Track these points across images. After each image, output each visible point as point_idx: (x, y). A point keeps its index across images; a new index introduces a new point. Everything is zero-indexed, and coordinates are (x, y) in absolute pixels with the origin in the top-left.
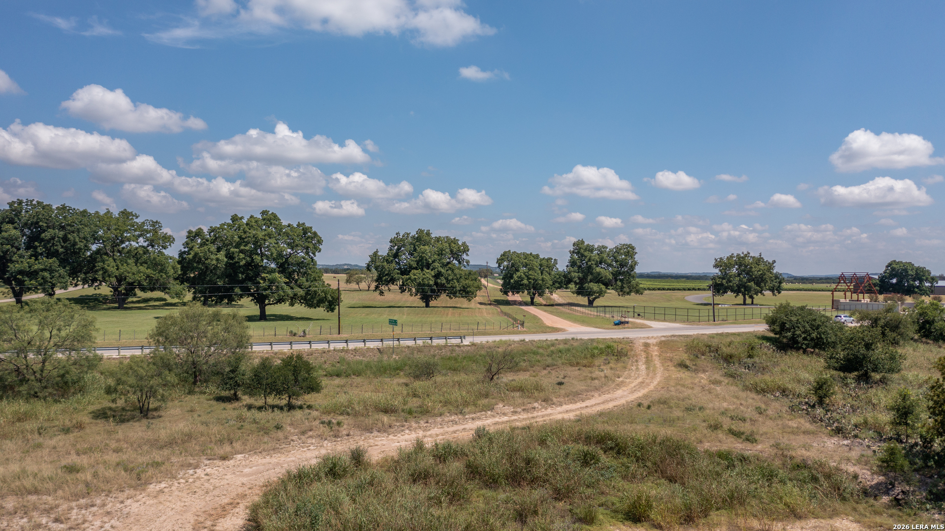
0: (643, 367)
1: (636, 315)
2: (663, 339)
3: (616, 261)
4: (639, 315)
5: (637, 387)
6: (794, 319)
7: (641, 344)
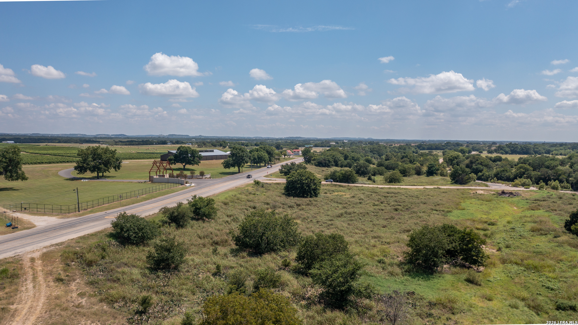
0: (30, 286)
1: (23, 209)
2: (45, 250)
4: (25, 209)
5: (28, 314)
6: (128, 225)
7: (28, 260)
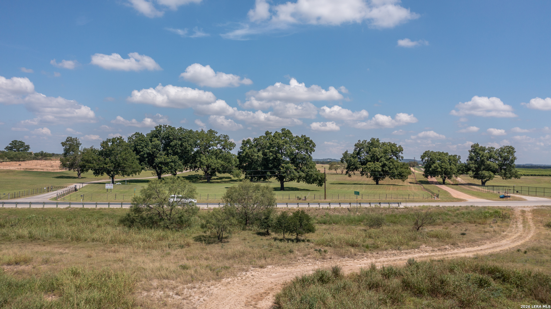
0: (521, 226)
1: (515, 192)
3: (501, 157)
4: (517, 192)
7: (519, 211)
